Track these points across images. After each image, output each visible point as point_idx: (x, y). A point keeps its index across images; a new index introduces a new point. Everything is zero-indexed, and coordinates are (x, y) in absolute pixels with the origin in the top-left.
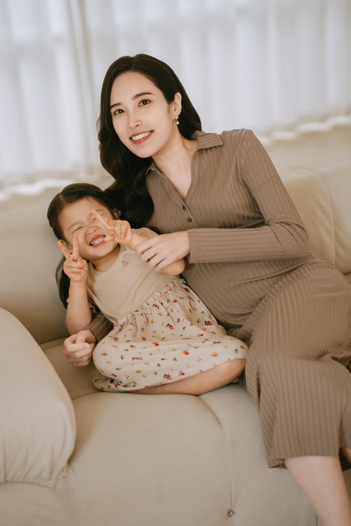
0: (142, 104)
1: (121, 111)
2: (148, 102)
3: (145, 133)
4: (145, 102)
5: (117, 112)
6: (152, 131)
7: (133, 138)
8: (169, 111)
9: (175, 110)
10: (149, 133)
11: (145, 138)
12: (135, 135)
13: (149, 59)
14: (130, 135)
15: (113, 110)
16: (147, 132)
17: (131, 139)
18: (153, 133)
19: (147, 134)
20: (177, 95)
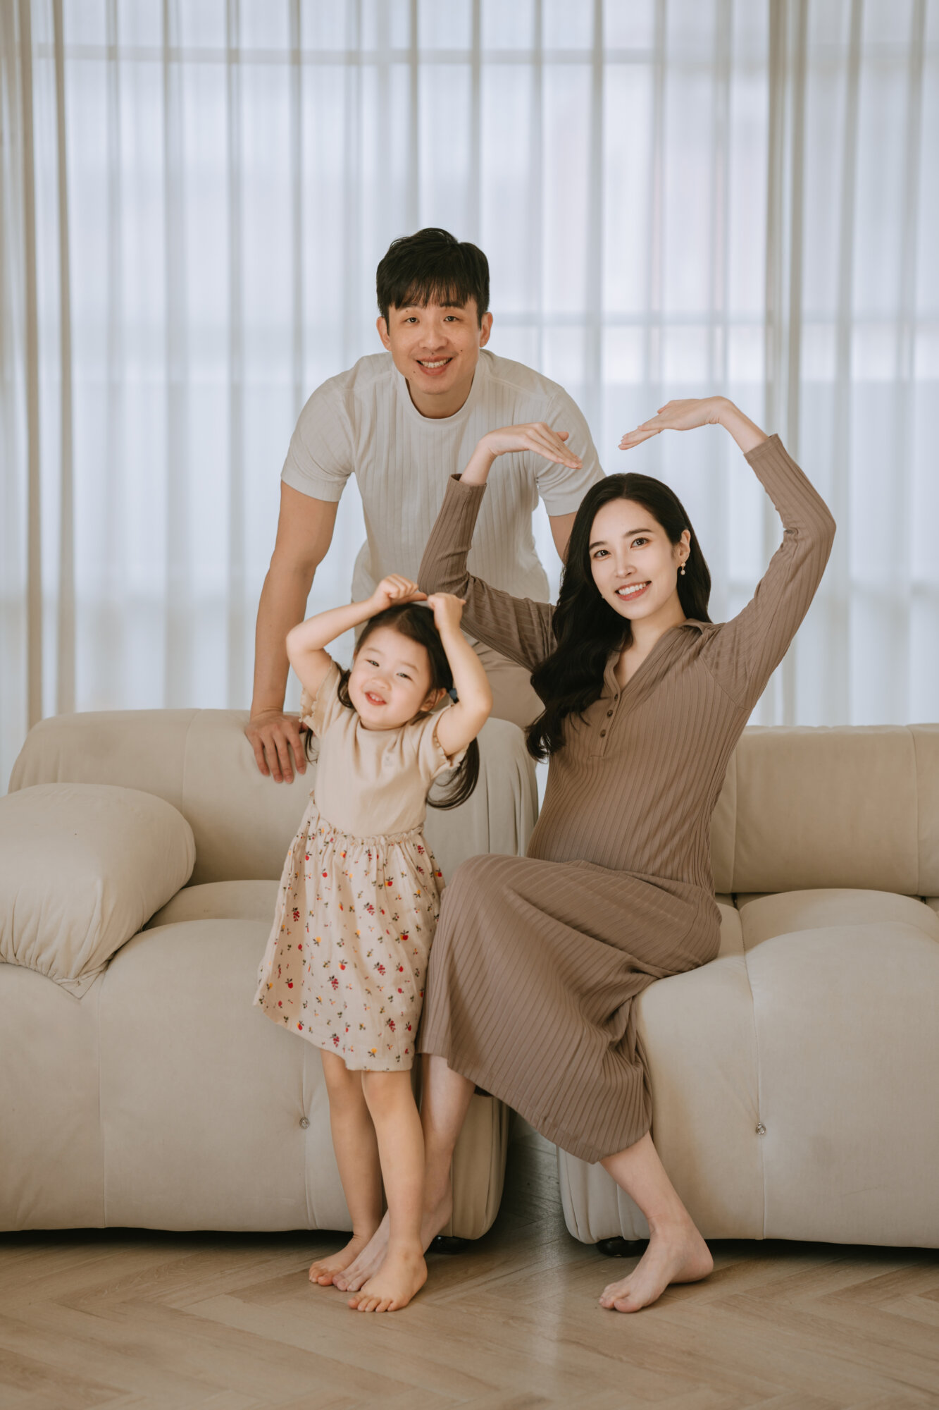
0: (635, 544)
1: (605, 553)
2: (645, 541)
3: (638, 584)
4: (641, 541)
5: (599, 554)
6: (648, 583)
7: (621, 592)
8: (673, 555)
9: (681, 554)
10: (645, 585)
11: (639, 593)
12: (623, 587)
13: (650, 482)
14: (617, 587)
15: (593, 552)
16: (642, 583)
17: (617, 592)
18: (651, 585)
19: (641, 586)
20: (685, 533)
